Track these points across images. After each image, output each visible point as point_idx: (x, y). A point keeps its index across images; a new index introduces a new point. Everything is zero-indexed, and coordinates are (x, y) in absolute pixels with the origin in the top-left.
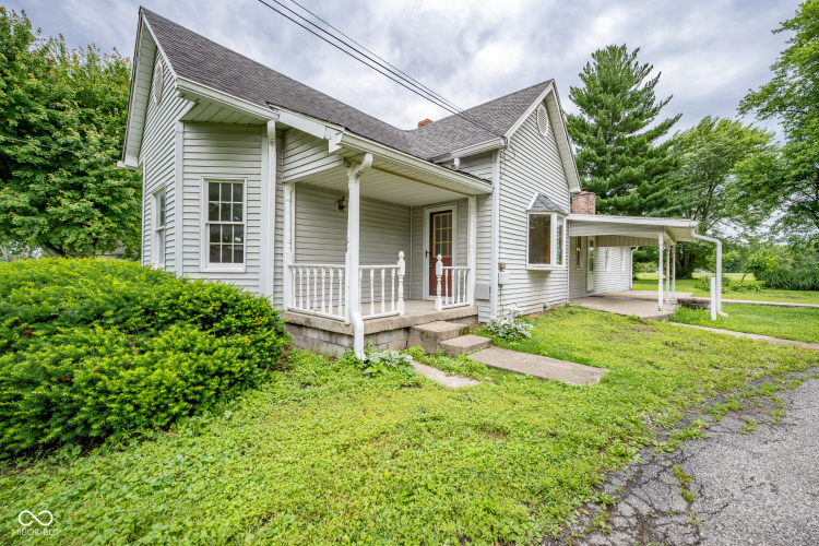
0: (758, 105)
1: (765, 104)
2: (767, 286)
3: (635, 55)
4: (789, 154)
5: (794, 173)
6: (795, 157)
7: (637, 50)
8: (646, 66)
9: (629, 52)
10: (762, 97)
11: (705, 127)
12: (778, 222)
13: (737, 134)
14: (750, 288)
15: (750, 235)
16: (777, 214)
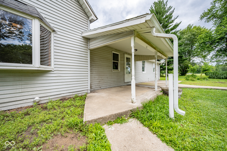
0: (206, 16)
1: (209, 16)
2: (210, 78)
3: (166, 3)
4: (217, 31)
5: (219, 37)
6: (219, 32)
7: (167, 1)
8: (170, 7)
9: (165, 2)
10: (208, 14)
11: (189, 28)
12: (213, 55)
13: (199, 29)
14: (204, 79)
15: (204, 62)
16: (213, 53)
